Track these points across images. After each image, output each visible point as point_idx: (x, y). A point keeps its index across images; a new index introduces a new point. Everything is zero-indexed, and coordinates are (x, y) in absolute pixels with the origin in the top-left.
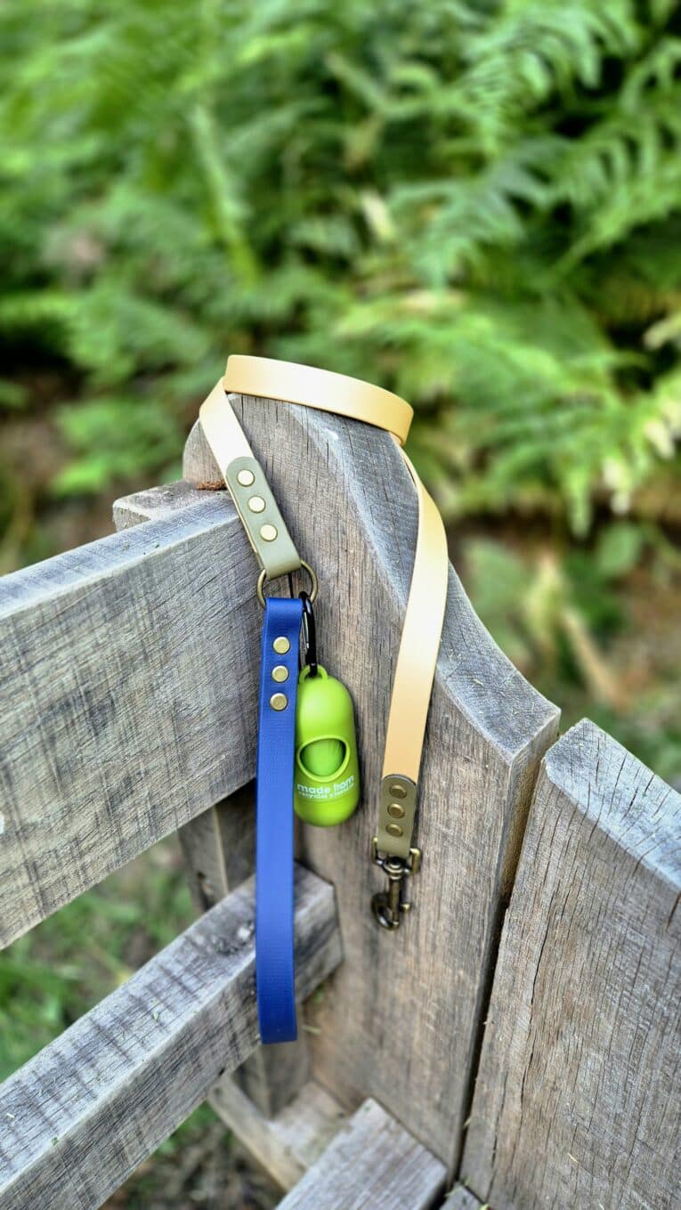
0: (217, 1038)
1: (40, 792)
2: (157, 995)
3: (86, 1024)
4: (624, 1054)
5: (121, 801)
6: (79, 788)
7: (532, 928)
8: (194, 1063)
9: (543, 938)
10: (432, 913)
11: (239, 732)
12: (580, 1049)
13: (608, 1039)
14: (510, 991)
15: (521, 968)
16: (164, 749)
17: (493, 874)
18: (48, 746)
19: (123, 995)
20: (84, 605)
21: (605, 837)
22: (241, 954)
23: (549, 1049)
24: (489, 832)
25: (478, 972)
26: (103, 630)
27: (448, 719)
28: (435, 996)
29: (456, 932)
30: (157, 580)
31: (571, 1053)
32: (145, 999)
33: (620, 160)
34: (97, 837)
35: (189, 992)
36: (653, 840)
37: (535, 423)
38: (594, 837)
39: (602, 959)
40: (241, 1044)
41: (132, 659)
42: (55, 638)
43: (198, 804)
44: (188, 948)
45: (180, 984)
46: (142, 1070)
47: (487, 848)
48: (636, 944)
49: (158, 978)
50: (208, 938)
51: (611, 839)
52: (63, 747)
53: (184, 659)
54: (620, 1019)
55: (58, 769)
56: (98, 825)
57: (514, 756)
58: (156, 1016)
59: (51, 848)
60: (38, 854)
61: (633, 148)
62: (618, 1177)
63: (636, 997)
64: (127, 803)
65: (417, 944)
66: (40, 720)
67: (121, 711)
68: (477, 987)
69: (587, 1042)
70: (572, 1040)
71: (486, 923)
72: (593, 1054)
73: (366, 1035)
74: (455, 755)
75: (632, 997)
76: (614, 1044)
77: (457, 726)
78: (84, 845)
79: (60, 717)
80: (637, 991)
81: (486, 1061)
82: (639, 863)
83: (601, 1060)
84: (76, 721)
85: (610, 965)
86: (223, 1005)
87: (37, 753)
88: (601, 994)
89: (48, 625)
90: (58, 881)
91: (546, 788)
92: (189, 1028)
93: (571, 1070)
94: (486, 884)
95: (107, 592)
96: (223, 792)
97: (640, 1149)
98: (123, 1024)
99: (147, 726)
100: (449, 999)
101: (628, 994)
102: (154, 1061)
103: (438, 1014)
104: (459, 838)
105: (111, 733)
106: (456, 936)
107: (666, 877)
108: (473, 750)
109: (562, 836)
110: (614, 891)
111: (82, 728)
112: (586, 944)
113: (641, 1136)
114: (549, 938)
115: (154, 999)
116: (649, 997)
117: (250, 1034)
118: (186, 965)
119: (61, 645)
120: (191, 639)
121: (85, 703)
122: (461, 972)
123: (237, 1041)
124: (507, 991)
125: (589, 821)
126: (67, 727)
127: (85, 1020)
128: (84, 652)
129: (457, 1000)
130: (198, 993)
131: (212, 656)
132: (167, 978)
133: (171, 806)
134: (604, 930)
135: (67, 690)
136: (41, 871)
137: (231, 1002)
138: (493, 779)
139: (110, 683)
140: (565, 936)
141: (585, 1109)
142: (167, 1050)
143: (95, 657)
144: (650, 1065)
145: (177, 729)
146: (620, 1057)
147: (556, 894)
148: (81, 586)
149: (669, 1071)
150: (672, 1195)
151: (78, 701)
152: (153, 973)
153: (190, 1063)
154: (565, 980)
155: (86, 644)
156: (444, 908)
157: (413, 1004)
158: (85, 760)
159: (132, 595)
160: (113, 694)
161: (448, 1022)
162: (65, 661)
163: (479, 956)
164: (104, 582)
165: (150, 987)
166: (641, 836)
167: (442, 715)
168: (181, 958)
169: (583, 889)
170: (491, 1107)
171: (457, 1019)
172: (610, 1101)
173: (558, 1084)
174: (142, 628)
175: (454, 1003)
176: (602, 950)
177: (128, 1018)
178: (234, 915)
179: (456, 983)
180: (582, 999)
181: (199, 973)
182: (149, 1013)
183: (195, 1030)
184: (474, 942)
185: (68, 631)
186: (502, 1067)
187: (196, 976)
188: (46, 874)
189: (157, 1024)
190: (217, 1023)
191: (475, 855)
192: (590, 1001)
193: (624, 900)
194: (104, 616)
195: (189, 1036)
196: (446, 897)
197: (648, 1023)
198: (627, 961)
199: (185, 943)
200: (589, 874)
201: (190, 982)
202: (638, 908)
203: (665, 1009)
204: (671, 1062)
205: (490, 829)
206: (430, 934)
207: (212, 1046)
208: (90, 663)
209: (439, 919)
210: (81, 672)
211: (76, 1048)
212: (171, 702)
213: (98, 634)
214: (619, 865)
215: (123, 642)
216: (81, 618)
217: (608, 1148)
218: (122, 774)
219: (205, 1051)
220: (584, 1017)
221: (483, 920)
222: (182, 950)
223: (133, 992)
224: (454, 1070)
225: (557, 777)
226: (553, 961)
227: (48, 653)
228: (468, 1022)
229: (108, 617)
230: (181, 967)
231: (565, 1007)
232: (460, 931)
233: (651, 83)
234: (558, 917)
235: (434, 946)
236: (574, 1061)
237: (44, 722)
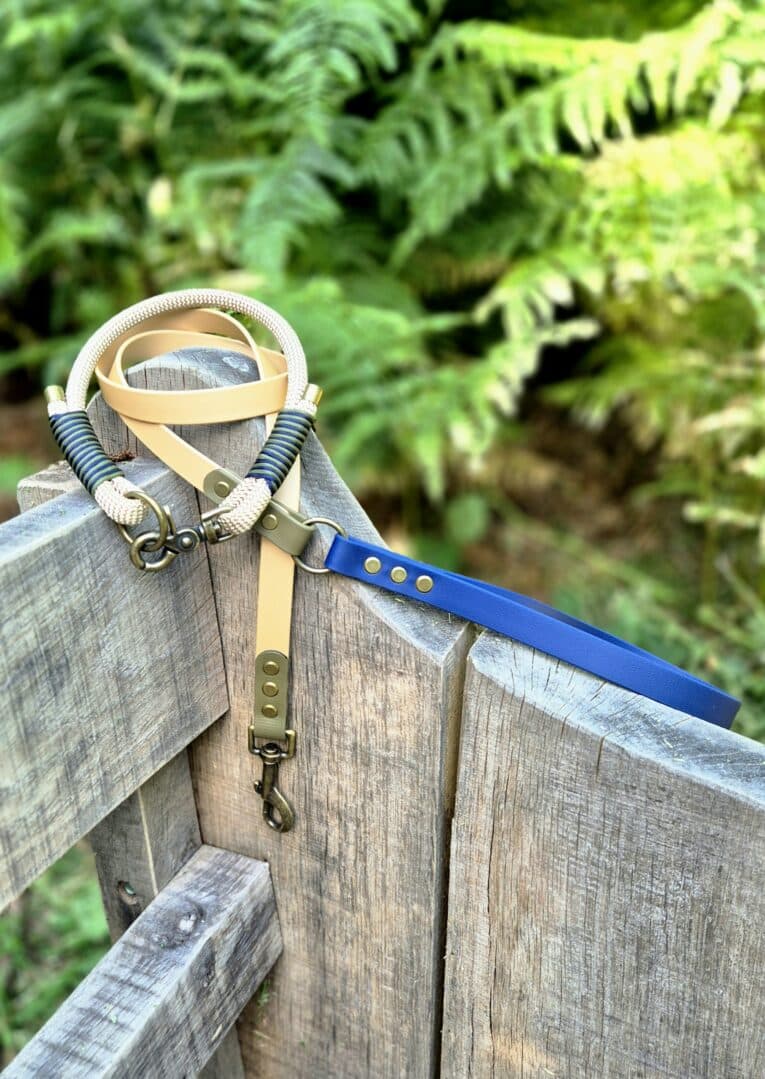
0: (177, 1037)
1: (11, 756)
2: (109, 1001)
3: (37, 1046)
4: (580, 925)
5: (78, 766)
6: (44, 750)
7: (479, 828)
8: (157, 1068)
9: (491, 834)
10: (379, 851)
11: (172, 693)
12: (539, 941)
13: (563, 917)
14: (466, 908)
15: (474, 876)
16: (111, 711)
17: (437, 784)
18: (17, 707)
19: (71, 1010)
20: (40, 563)
21: (532, 709)
22: (189, 944)
23: (511, 955)
24: (429, 741)
25: (433, 899)
26: (57, 589)
27: (378, 638)
28: (390, 947)
29: (406, 862)
30: (97, 539)
31: (532, 949)
32: (96, 1007)
33: (417, 141)
34: (58, 806)
35: (143, 989)
36: (572, 704)
37: (374, 394)
38: (523, 713)
39: (547, 834)
40: (199, 1047)
41: (81, 618)
42: (19, 597)
43: (142, 772)
44: (131, 951)
45: (131, 985)
46: (112, 1072)
47: (428, 758)
48: (573, 805)
49: (107, 985)
50: (148, 938)
51: (538, 709)
52: (30, 706)
53: (124, 619)
54: (570, 889)
55: (26, 730)
56: (59, 793)
57: (444, 657)
58: (114, 1020)
59: (21, 816)
60: (10, 822)
61: (427, 129)
62: (594, 1070)
63: (581, 860)
64: (83, 769)
65: (366, 894)
66: (9, 679)
67: (75, 669)
68: (433, 917)
69: (544, 931)
70: (531, 933)
71: (435, 840)
72: (552, 939)
73: (316, 1036)
74: (388, 672)
75: (578, 862)
76: (569, 919)
77: (388, 642)
78: (49, 813)
79: (25, 677)
80: (581, 854)
81: (451, 1003)
82: (564, 724)
83: (561, 943)
84: (39, 680)
85: (555, 836)
86: (180, 998)
87: (7, 713)
88: (551, 871)
89: (13, 585)
90: (27, 854)
91: (476, 680)
92: (151, 1024)
93: (534, 969)
94: (431, 797)
95: (58, 551)
96: (162, 759)
97: (609, 1025)
98: (79, 1035)
99: (97, 686)
100: (405, 945)
101: (573, 860)
102: (122, 1063)
103: (395, 970)
104: (400, 758)
105: (67, 691)
106: (406, 866)
107: (587, 731)
108: (405, 662)
109: (495, 723)
110: (548, 759)
111: (44, 688)
112: (531, 823)
113: (608, 1011)
114: (497, 832)
115: (107, 1005)
116: (592, 854)
117: (207, 1034)
118: (132, 967)
119: (23, 604)
120: (128, 597)
121: (46, 663)
122: (415, 907)
123: (195, 1043)
124: (462, 910)
125: (517, 700)
126: (31, 687)
127: (36, 1043)
128: (42, 611)
129: (413, 941)
130: (153, 988)
131: (147, 614)
132: (114, 984)
133: (119, 773)
134: (544, 802)
135: (31, 649)
136: (13, 840)
137: (187, 996)
138: (426, 684)
139: (65, 642)
140: (511, 823)
141: (553, 1005)
142: (133, 1050)
143: (51, 616)
144: (604, 928)
145: (121, 690)
146: (576, 931)
147: (497, 783)
148: (37, 547)
149: (620, 924)
150: (645, 1064)
151: (40, 661)
152: (97, 983)
153: (154, 1067)
154: (515, 872)
155: (43, 602)
156: (392, 841)
157: (367, 969)
158: (47, 721)
159: (78, 555)
160: (67, 653)
161: (406, 973)
162: (27, 621)
163: (432, 879)
164: (55, 542)
165: (99, 996)
166: (561, 703)
167: (372, 635)
168: (125, 962)
169: (520, 768)
170: (461, 1057)
171: (415, 965)
172: (575, 985)
173: (524, 992)
174: (88, 587)
175: (411, 948)
176: (545, 823)
177: (82, 1029)
178: (170, 911)
179: (411, 922)
180: (535, 884)
181: (148, 971)
182: (105, 1019)
183: (158, 1026)
184: (424, 867)
185: (28, 590)
186: (466, 1001)
187: (147, 974)
188: (17, 846)
189: (117, 1027)
190: (175, 1020)
191: (417, 769)
192: (542, 883)
193: (557, 765)
194: (57, 575)
195: (151, 1033)
196: (393, 828)
197: (595, 882)
198: (568, 825)
199: (125, 948)
200: (524, 751)
201: (141, 980)
202: (570, 768)
203: (607, 860)
204: (620, 914)
205: (430, 737)
206: (380, 876)
207: (173, 1047)
208: (47, 621)
209: (386, 856)
210: (41, 631)
211: (33, 1070)
212: (115, 662)
213: (53, 593)
214: (548, 732)
215: (73, 600)
216: (38, 577)
217: (581, 1041)
218: (77, 738)
219: (167, 1053)
220: (540, 903)
221: (432, 838)
222: (123, 954)
223: (80, 1005)
224: (418, 1029)
225: (484, 668)
226: (502, 854)
227: (14, 612)
228: (428, 964)
229: (60, 575)
230: (127, 970)
231: (520, 901)
232: (410, 860)
233: (438, 65)
234: (502, 806)
235: (385, 889)
236: (536, 955)
237: (13, 681)
